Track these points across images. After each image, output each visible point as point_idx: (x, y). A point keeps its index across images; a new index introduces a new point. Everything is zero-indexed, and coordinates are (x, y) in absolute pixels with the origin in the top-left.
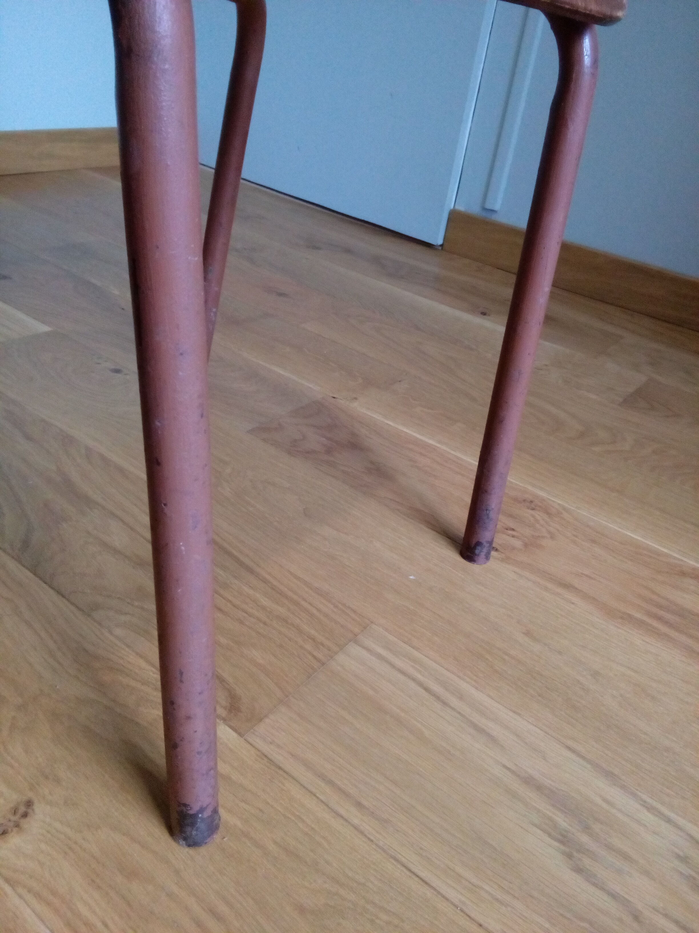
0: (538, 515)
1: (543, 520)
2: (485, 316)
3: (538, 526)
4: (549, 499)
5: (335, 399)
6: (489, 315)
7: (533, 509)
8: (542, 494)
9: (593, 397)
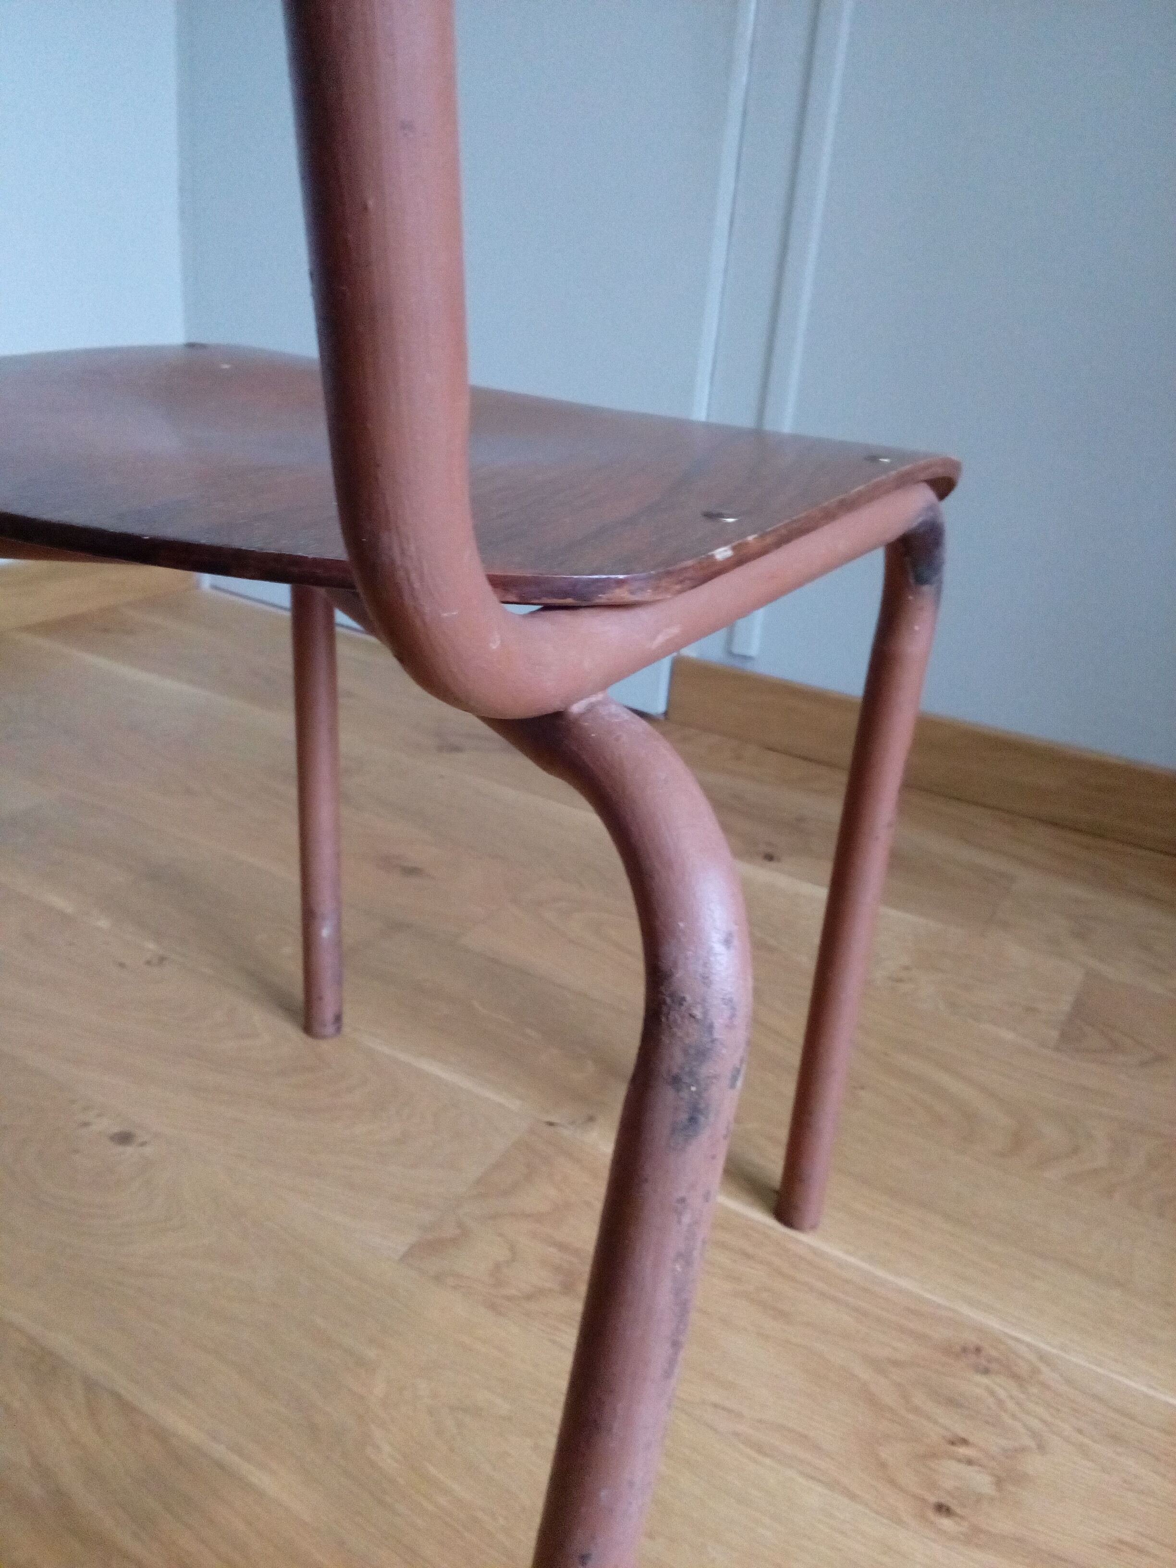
0: (1001, 1386)
1: (1012, 1397)
2: (773, 864)
3: (1006, 1418)
4: (1006, 1334)
5: (552, 1129)
6: (779, 860)
7: (986, 1371)
8: (993, 1323)
9: (1009, 1036)
